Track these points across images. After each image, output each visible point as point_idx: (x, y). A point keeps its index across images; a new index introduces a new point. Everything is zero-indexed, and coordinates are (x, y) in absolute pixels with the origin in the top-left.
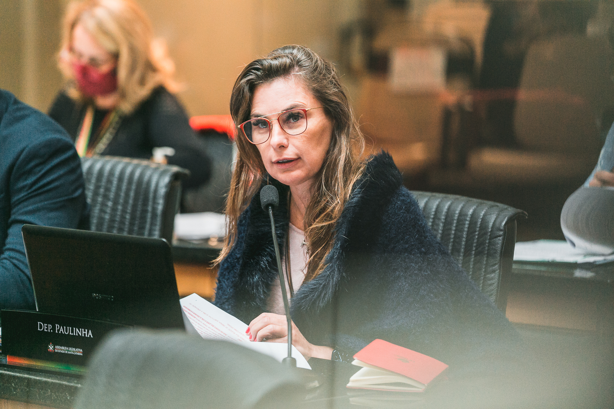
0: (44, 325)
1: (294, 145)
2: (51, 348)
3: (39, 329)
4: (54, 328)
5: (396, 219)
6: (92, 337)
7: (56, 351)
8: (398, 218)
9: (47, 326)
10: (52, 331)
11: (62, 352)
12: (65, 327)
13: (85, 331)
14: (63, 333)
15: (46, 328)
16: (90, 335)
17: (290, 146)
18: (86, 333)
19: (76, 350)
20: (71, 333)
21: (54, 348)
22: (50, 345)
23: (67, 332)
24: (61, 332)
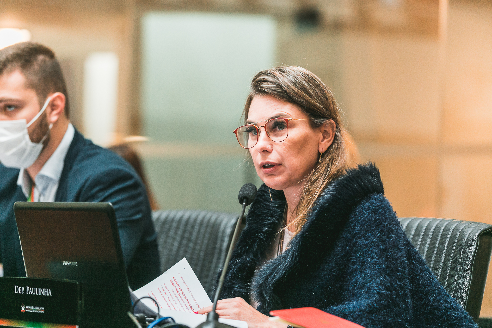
0: (19, 288)
1: (277, 151)
2: (23, 308)
3: (15, 292)
4: (25, 291)
5: (362, 218)
6: (51, 295)
7: (26, 310)
8: (364, 217)
9: (21, 289)
10: (24, 293)
11: (30, 311)
12: (33, 288)
13: (46, 291)
14: (32, 294)
15: (20, 291)
16: (50, 294)
17: (274, 151)
18: (47, 292)
19: (40, 308)
20: (37, 293)
21: (25, 309)
22: (22, 306)
23: (34, 293)
24: (30, 293)
